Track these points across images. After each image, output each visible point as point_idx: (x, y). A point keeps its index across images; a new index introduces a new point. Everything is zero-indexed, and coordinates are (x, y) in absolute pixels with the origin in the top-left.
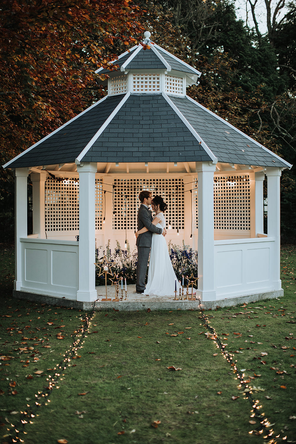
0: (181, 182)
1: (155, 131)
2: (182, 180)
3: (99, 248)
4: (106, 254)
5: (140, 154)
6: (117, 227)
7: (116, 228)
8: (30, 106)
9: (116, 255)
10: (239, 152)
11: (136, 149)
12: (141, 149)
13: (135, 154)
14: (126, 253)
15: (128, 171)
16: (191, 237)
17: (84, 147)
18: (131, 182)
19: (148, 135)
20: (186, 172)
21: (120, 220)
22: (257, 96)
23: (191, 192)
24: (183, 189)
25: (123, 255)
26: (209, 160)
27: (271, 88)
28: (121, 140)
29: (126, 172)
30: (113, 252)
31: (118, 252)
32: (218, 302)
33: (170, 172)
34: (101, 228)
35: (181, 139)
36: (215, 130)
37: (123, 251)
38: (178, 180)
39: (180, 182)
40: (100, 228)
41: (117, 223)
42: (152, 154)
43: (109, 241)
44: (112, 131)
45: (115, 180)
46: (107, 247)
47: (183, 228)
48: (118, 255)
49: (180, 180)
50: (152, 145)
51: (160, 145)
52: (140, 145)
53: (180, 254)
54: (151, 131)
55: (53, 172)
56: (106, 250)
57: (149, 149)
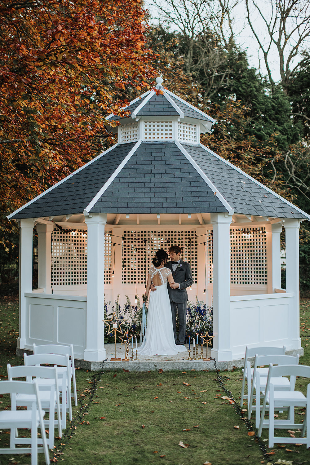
0: (194, 234)
1: (168, 180)
2: (195, 232)
3: (108, 304)
4: (115, 310)
5: (152, 205)
6: (127, 281)
7: (125, 283)
8: (37, 154)
9: (126, 311)
10: (256, 203)
11: (148, 200)
12: (153, 200)
13: (147, 205)
14: (136, 309)
15: (138, 222)
16: (205, 291)
17: (93, 197)
18: (142, 234)
19: (160, 185)
20: (199, 224)
21: (130, 274)
22: (271, 145)
23: (205, 245)
24: (196, 242)
25: (133, 311)
26: (225, 212)
27: (285, 137)
28: (133, 190)
29: (136, 224)
30: (123, 308)
31: (127, 308)
32: (234, 362)
33: (182, 224)
34: (110, 283)
35: (195, 189)
36: (231, 180)
37: (133, 307)
38: (191, 232)
39: (192, 234)
40: (108, 282)
41: (127, 277)
42: (165, 205)
43: (118, 296)
44: (122, 180)
45: (125, 232)
46: (117, 303)
47: (196, 282)
48: (127, 312)
49: (192, 232)
50: (165, 195)
51: (172, 195)
52: (152, 195)
53: (194, 310)
54: (163, 180)
55: (59, 224)
56: (115, 305)
57: (161, 200)
